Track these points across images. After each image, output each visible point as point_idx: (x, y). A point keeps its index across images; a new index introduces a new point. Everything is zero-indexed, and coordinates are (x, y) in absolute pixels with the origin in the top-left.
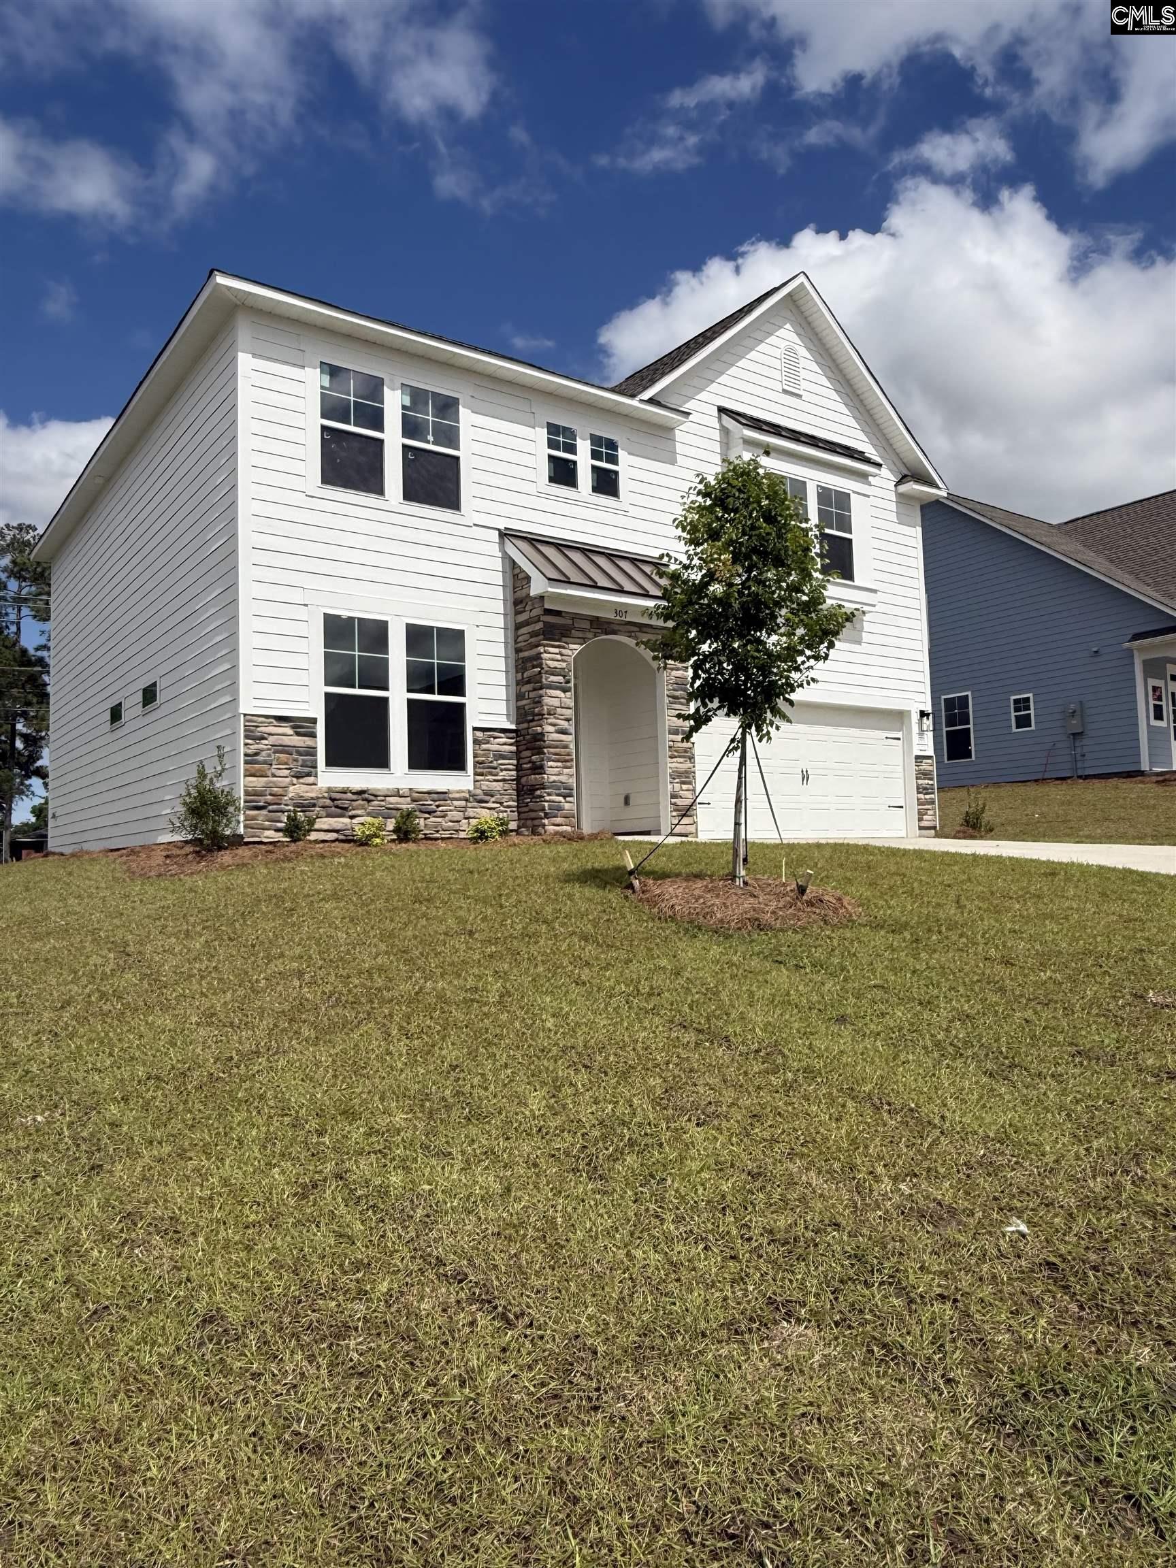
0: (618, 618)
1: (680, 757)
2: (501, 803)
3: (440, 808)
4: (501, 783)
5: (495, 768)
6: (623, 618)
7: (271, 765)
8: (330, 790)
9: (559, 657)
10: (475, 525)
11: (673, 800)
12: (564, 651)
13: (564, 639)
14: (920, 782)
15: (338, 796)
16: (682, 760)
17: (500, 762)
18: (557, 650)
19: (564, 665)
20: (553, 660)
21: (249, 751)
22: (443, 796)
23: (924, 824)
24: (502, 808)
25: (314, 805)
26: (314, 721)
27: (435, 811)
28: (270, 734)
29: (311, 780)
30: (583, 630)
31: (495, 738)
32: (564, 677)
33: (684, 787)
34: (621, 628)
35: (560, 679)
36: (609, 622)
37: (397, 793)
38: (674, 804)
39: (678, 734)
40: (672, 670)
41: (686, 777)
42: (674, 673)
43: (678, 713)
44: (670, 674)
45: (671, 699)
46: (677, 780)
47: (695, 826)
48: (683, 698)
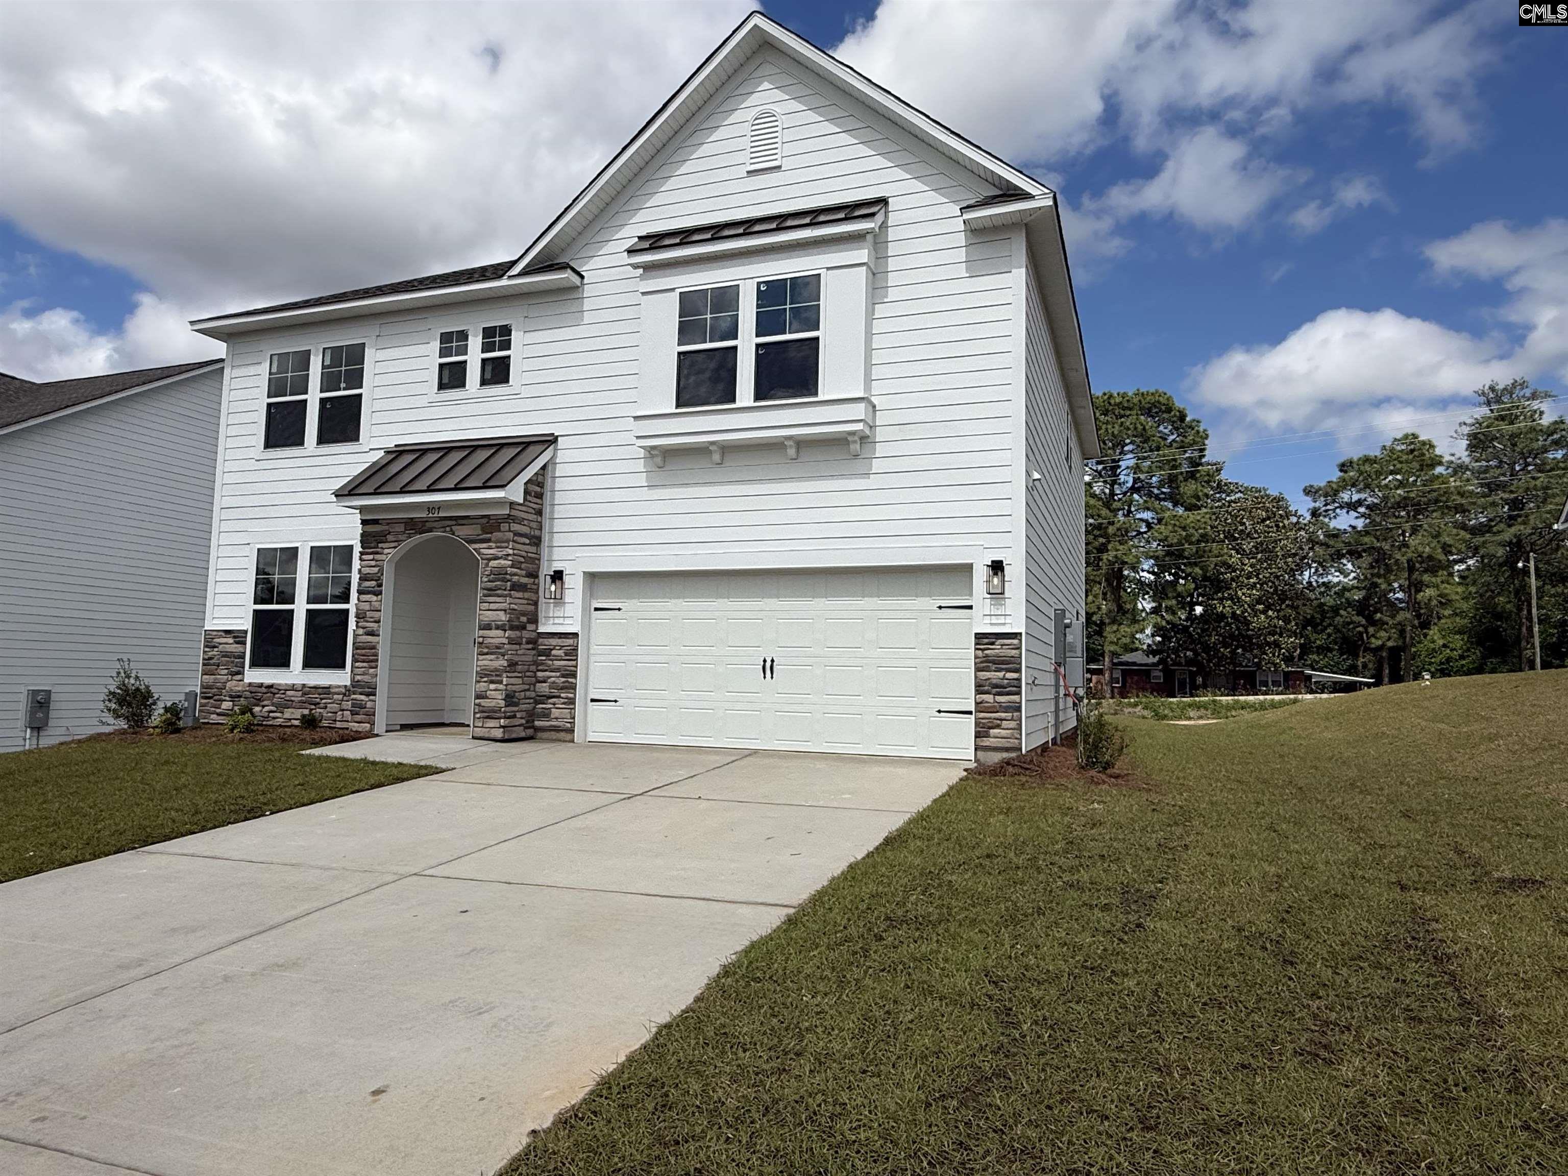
0: (431, 515)
1: (492, 654)
3: (324, 701)
6: (436, 515)
7: (218, 666)
8: (250, 684)
9: (373, 563)
10: (371, 449)
11: (477, 701)
12: (378, 557)
13: (380, 545)
14: (984, 675)
15: (253, 689)
16: (493, 657)
18: (371, 557)
19: (376, 570)
21: (206, 657)
22: (326, 690)
25: (240, 697)
26: (246, 632)
27: (319, 703)
28: (220, 644)
29: (239, 677)
30: (398, 533)
32: (376, 581)
33: (492, 686)
34: (435, 524)
35: (373, 583)
36: (424, 521)
37: (293, 688)
38: (479, 705)
39: (491, 629)
40: (490, 560)
41: (497, 675)
42: (493, 563)
43: (493, 606)
44: (487, 565)
45: (486, 592)
46: (485, 679)
47: (502, 730)
48: (500, 589)
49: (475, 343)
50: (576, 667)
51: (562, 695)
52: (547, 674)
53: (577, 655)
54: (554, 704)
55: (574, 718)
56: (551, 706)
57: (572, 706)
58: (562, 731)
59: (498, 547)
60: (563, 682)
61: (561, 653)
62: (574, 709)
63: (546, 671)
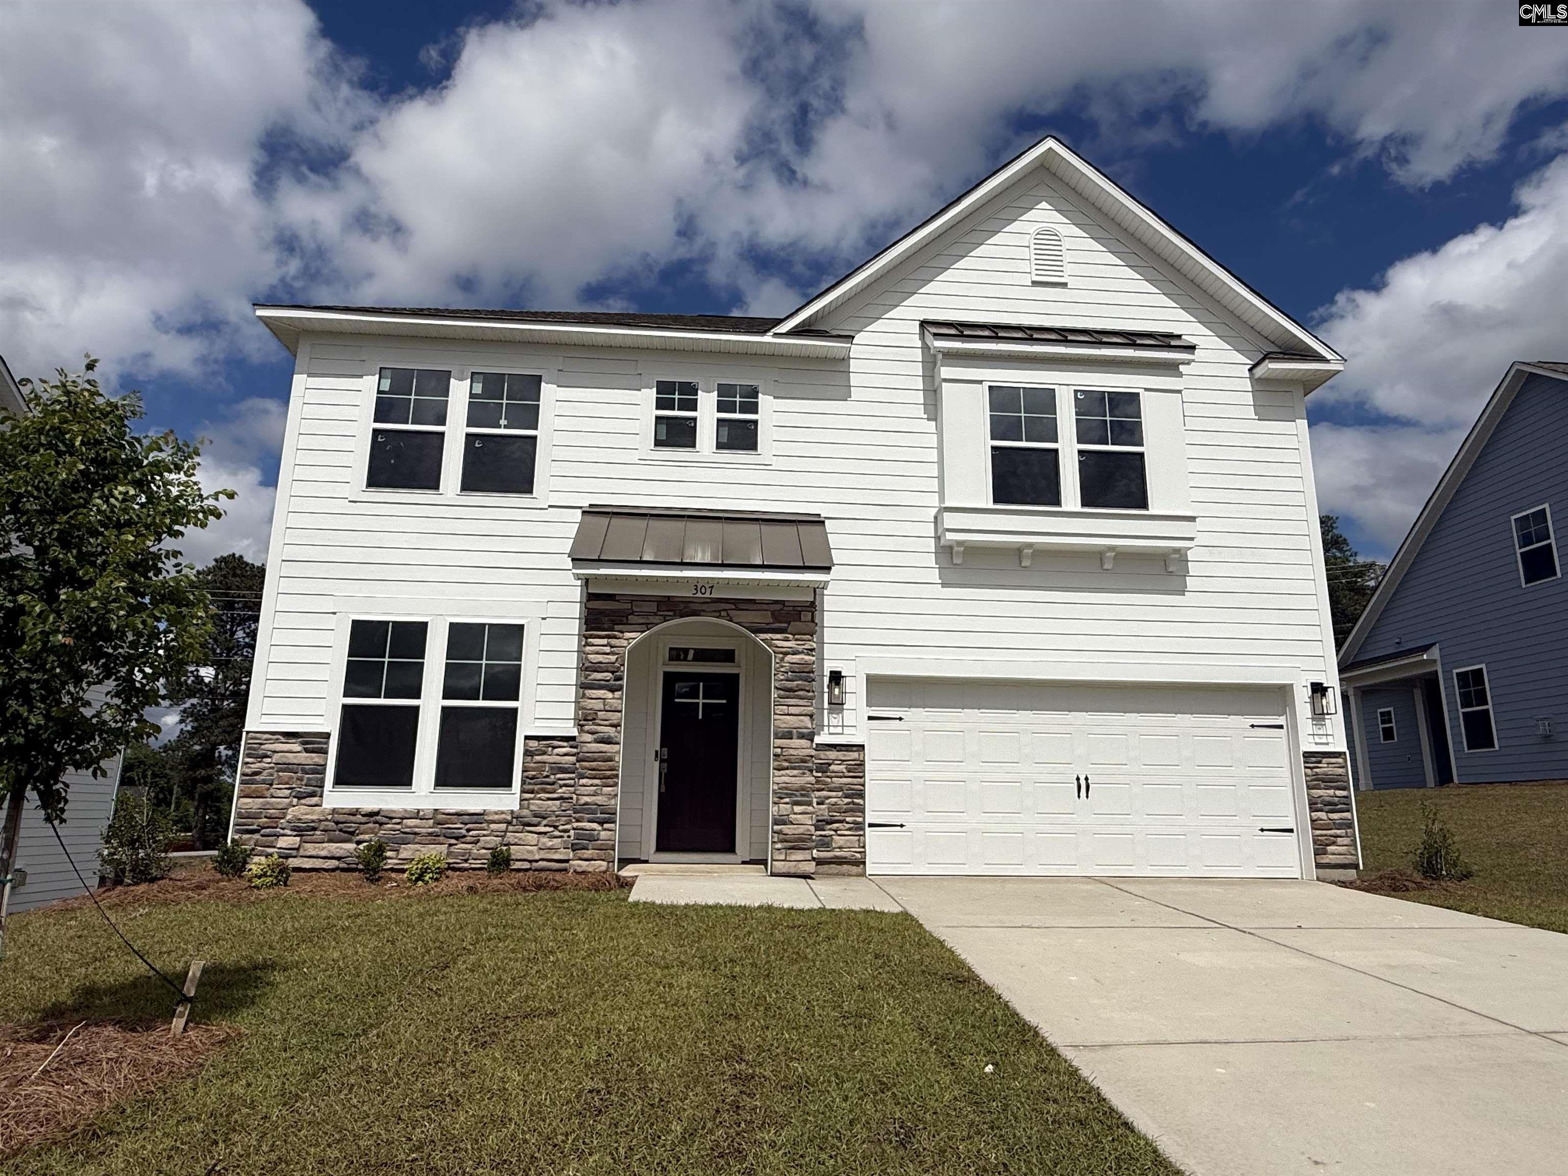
0: (699, 595)
1: (794, 768)
2: (556, 827)
3: (471, 833)
4: (558, 802)
5: (553, 784)
6: (707, 595)
7: (271, 785)
8: (334, 811)
9: (607, 649)
10: (550, 506)
11: (776, 828)
12: (613, 642)
13: (617, 627)
14: (1316, 793)
15: (341, 818)
16: (795, 772)
17: (559, 776)
18: (605, 641)
19: (613, 658)
20: (597, 653)
21: (248, 771)
22: (478, 818)
23: (1326, 859)
24: (557, 833)
25: (314, 829)
26: (327, 736)
27: (464, 836)
28: (275, 752)
29: (315, 800)
30: (647, 614)
31: (554, 747)
32: (613, 672)
33: (797, 809)
34: (704, 607)
35: (608, 675)
36: (687, 602)
37: (417, 815)
38: (779, 832)
39: (791, 738)
40: (786, 654)
41: (802, 795)
42: (789, 658)
43: (793, 710)
44: (782, 660)
45: (782, 692)
46: (787, 800)
47: (814, 863)
48: (802, 690)
49: (707, 401)
50: (863, 785)
51: (848, 819)
52: (825, 793)
53: (864, 772)
54: (836, 831)
55: (864, 847)
56: (832, 833)
57: (861, 833)
58: (846, 863)
59: (797, 640)
60: (848, 804)
61: (842, 768)
62: (864, 835)
63: (823, 790)
